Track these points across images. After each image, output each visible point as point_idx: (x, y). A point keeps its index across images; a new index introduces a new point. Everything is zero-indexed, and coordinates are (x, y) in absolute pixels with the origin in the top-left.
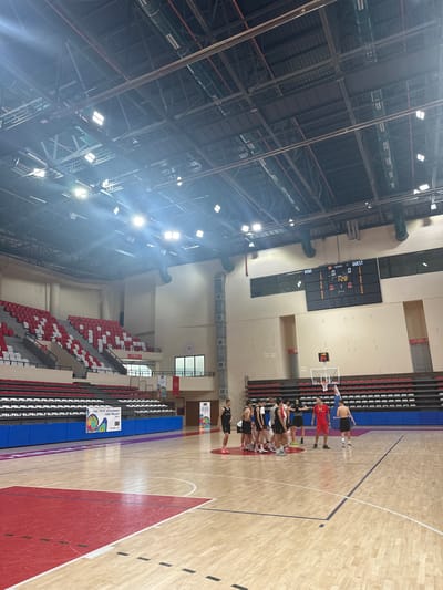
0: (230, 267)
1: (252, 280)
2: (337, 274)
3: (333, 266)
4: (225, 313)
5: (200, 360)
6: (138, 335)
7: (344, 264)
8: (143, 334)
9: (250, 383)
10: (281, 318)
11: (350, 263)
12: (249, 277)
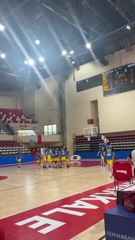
0: (66, 77)
1: (77, 82)
2: (119, 74)
3: (117, 69)
4: (65, 102)
5: (55, 126)
6: (29, 116)
7: (123, 67)
8: (31, 115)
9: (77, 137)
10: (91, 102)
11: (126, 66)
12: (76, 81)
